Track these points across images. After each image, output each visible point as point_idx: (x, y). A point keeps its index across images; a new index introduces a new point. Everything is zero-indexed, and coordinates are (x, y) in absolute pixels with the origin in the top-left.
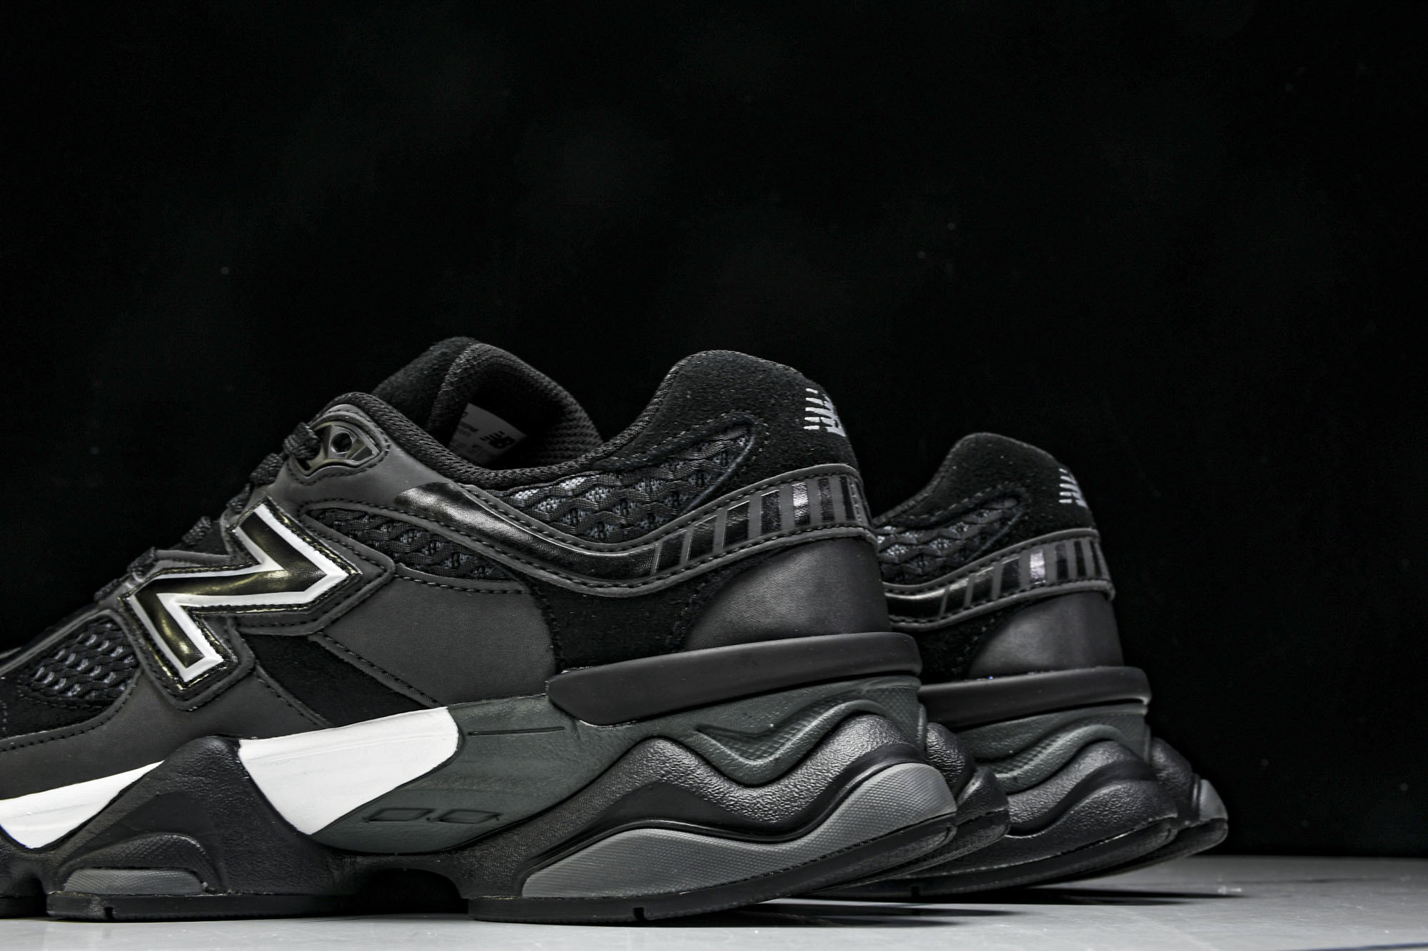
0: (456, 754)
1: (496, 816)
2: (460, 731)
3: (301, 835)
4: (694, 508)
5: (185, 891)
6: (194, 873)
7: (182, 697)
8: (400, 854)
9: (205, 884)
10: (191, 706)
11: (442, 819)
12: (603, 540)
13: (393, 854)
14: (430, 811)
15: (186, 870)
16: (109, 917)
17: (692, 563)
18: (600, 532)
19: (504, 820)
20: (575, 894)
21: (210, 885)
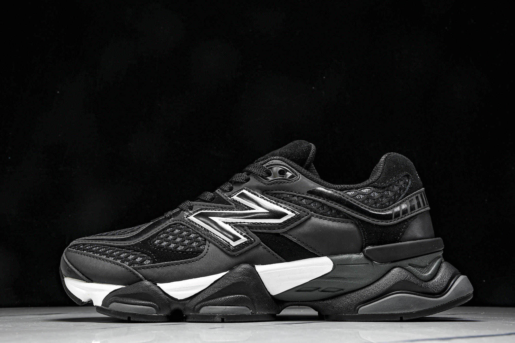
0: (332, 271)
1: (343, 290)
2: (334, 264)
3: (271, 295)
4: (401, 200)
5: (246, 313)
6: (248, 307)
7: (233, 251)
8: (301, 302)
9: (251, 311)
10: (237, 254)
11: (322, 291)
12: (377, 208)
13: (298, 302)
14: (319, 288)
15: (247, 306)
16: (223, 321)
17: (403, 216)
18: (375, 205)
19: (345, 291)
20: (380, 313)
21: (252, 311)
